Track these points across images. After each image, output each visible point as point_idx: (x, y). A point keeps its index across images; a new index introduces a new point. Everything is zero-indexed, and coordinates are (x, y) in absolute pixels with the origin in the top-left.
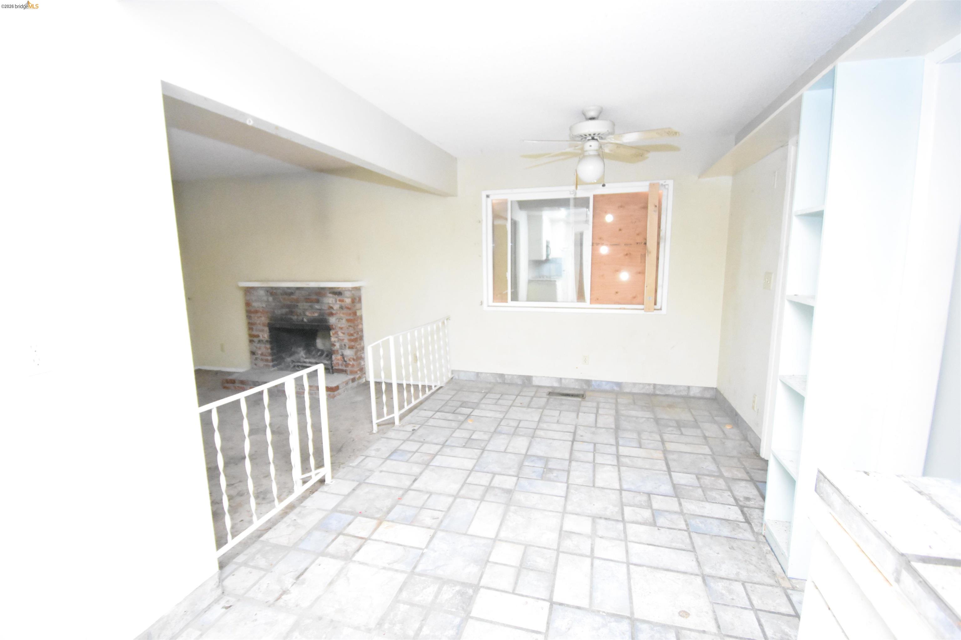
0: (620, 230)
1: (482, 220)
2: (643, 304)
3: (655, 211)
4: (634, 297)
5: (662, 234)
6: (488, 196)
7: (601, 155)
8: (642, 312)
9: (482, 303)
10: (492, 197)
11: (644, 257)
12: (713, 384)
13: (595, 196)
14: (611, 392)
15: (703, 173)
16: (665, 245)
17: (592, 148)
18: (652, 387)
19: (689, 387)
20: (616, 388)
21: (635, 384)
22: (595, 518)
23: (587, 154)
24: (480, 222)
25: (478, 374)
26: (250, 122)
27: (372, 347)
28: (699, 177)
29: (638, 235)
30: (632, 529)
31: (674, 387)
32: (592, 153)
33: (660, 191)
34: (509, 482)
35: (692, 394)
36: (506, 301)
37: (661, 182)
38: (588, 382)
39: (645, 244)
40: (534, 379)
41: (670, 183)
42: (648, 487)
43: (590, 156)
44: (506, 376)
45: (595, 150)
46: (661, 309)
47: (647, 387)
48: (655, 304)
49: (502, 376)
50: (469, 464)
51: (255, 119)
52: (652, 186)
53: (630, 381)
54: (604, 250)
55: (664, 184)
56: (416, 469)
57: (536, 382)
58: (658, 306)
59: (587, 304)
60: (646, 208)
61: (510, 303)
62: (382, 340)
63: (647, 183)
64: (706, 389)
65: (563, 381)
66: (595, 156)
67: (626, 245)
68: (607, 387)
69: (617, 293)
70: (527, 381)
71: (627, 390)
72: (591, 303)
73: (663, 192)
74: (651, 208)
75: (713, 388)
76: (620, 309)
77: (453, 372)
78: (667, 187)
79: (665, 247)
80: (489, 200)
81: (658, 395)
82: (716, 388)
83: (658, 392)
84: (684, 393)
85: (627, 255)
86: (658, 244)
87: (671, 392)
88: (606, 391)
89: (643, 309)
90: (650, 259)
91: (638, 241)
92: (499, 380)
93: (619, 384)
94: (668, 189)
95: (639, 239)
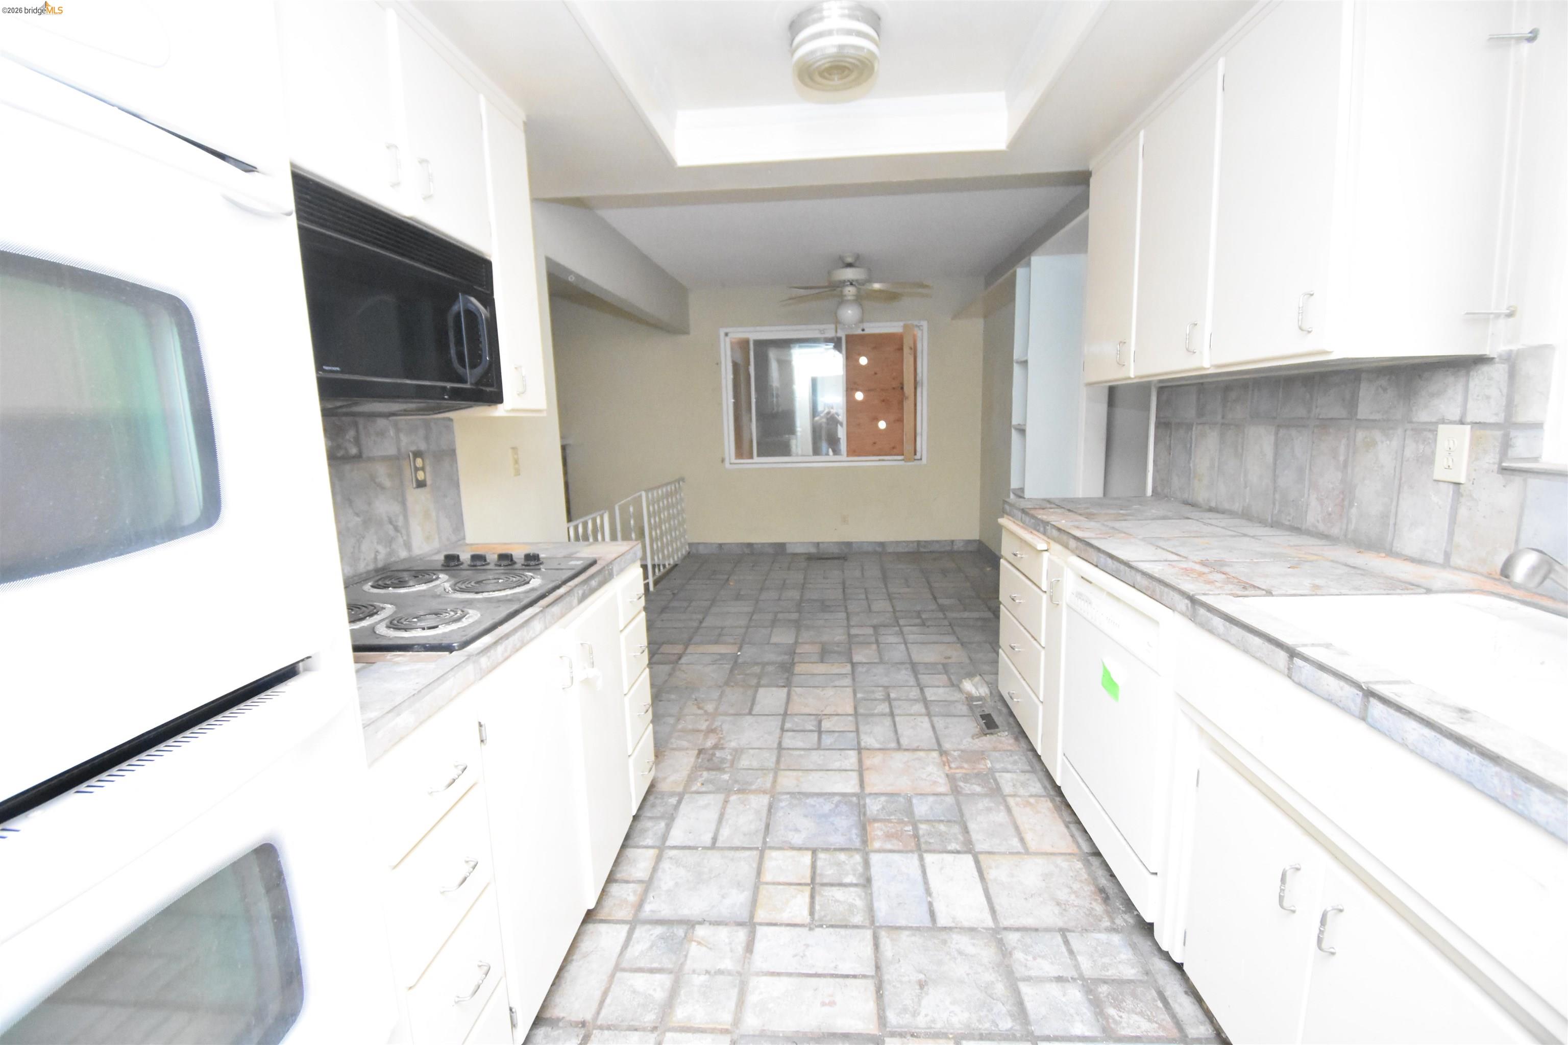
0: (876, 374)
1: (721, 363)
2: (903, 455)
3: (910, 354)
4: (894, 448)
5: (919, 378)
6: (726, 334)
7: (859, 299)
8: (902, 463)
9: (723, 461)
10: (730, 335)
11: (901, 403)
12: (976, 537)
13: (848, 337)
14: (875, 553)
15: (956, 316)
16: (922, 389)
17: (851, 293)
18: (915, 544)
19: (952, 542)
20: (879, 549)
21: (898, 543)
22: (875, 627)
23: (846, 298)
24: (717, 364)
25: (720, 545)
26: (571, 279)
27: (620, 506)
28: (953, 319)
29: (894, 379)
30: (906, 629)
31: (937, 542)
32: (849, 298)
33: (915, 333)
34: (795, 616)
35: (955, 548)
36: (751, 457)
37: (916, 323)
38: (849, 544)
39: (902, 388)
40: (788, 546)
41: (925, 324)
42: (918, 608)
43: (848, 301)
44: (755, 546)
45: (854, 295)
46: (921, 459)
47: (911, 545)
48: (915, 454)
49: (750, 545)
50: (750, 609)
51: (578, 276)
52: (905, 327)
53: (892, 539)
54: (859, 396)
55: (919, 325)
56: (700, 617)
57: (790, 550)
58: (918, 456)
59: (844, 456)
60: (901, 349)
61: (756, 459)
62: (632, 497)
63: (902, 324)
64: (969, 542)
65: (821, 545)
66: (854, 300)
67: (882, 390)
68: (870, 549)
69: (875, 443)
70: (780, 548)
71: (890, 550)
72: (848, 455)
73: (919, 334)
74: (906, 350)
75: (975, 541)
76: (880, 460)
77: (690, 545)
78: (921, 328)
79: (922, 393)
80: (728, 340)
81: (922, 552)
82: (978, 540)
83: (922, 550)
84: (948, 548)
85: (883, 401)
86: (915, 388)
87: (936, 547)
88: (867, 553)
89: (903, 460)
90: (908, 405)
91: (894, 386)
92: (747, 551)
93: (882, 544)
94: (922, 330)
95: (895, 384)
